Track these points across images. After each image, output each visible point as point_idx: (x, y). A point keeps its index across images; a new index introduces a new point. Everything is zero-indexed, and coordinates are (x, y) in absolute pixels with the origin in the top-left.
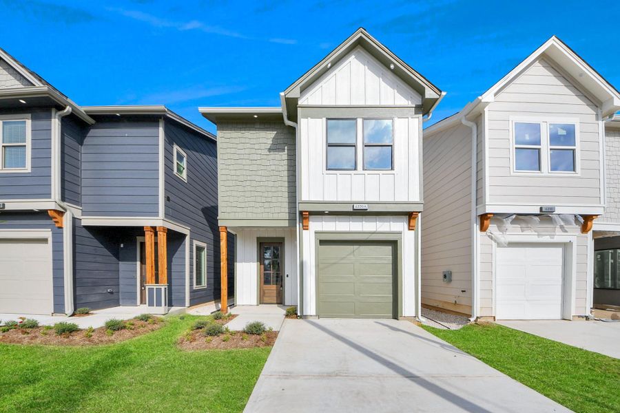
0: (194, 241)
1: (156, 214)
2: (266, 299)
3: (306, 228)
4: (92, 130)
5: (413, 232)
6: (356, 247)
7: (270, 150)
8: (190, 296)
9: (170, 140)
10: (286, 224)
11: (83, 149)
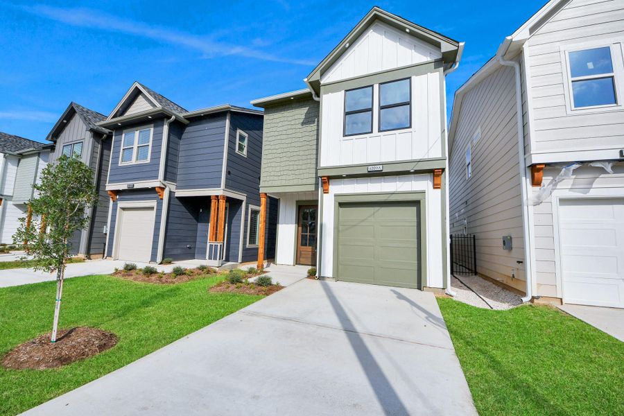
0: (250, 205)
1: (219, 185)
2: (302, 260)
3: (326, 191)
4: (187, 128)
5: (439, 190)
6: (376, 208)
7: (303, 124)
8: (243, 254)
9: (234, 127)
10: (312, 188)
11: (181, 142)
